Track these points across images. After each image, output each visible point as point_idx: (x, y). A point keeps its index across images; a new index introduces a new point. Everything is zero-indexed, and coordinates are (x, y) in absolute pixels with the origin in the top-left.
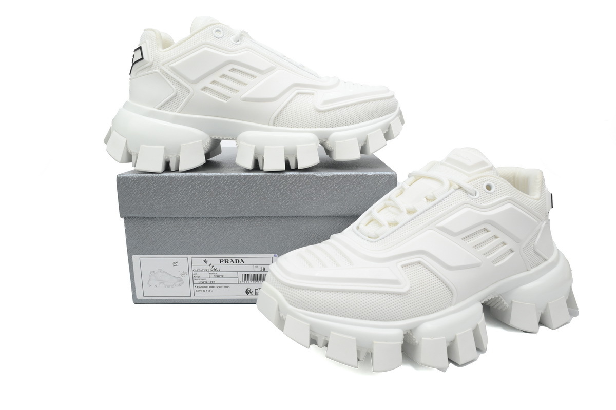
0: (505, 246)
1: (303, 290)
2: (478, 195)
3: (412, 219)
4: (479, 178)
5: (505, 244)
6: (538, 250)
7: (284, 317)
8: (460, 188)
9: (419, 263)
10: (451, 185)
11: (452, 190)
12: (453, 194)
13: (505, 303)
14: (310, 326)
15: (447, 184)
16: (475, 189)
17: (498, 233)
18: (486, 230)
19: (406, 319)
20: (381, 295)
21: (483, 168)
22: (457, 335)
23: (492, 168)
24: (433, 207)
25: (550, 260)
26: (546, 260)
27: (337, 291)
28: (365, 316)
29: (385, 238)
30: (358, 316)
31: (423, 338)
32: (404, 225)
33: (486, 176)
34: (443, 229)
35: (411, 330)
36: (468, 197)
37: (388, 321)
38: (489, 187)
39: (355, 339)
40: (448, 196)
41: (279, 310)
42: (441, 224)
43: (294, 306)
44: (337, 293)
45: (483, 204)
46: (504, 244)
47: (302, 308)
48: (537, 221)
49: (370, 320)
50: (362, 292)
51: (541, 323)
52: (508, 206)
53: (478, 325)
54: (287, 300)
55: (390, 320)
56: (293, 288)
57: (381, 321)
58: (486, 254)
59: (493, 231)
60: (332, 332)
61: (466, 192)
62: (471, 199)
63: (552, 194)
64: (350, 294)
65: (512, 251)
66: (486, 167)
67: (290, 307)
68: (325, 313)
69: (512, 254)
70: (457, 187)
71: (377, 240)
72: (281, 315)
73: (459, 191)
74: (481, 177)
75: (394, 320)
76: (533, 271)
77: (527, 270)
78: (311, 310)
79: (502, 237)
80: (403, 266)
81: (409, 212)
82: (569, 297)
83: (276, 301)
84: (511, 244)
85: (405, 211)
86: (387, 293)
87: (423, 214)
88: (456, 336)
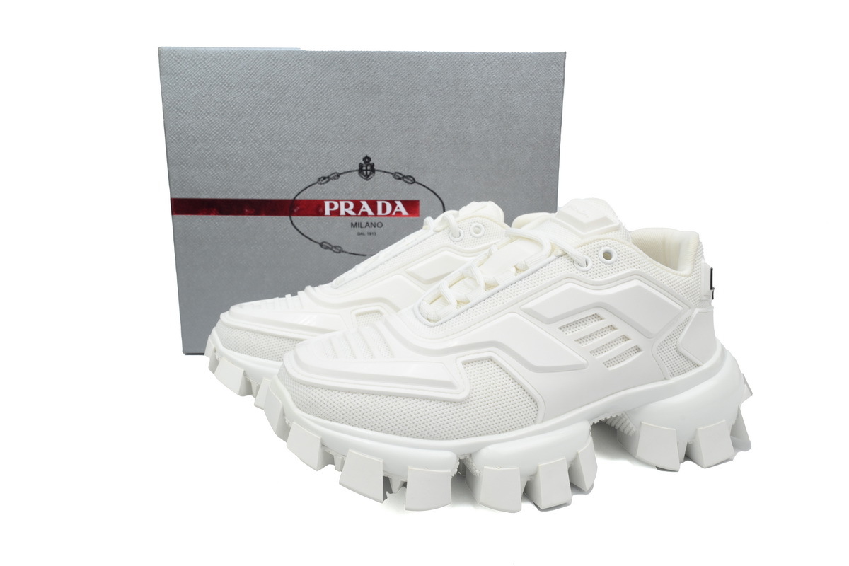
0: (628, 342)
1: (316, 388)
2: (590, 264)
3: (490, 297)
4: (594, 241)
5: (628, 339)
6: (683, 351)
7: (290, 425)
8: (565, 254)
9: (490, 359)
10: (553, 250)
11: (553, 257)
12: (554, 262)
13: (631, 425)
14: (322, 440)
15: (547, 248)
16: (587, 257)
17: (616, 322)
18: (597, 317)
19: (461, 438)
20: (424, 402)
21: (606, 227)
22: (540, 465)
23: (618, 228)
24: (521, 280)
25: (705, 366)
26: (698, 366)
27: (363, 393)
28: (399, 430)
29: (448, 322)
30: (389, 430)
31: (485, 467)
32: (476, 304)
33: (606, 239)
34: (531, 313)
35: (471, 455)
36: (575, 269)
37: (433, 439)
38: (607, 255)
39: (381, 461)
40: (545, 266)
41: (284, 415)
42: (530, 305)
43: (303, 411)
44: (379, 397)
45: (595, 280)
46: (626, 338)
47: (313, 414)
48: (680, 308)
49: (407, 436)
50: (397, 396)
51: (688, 456)
52: (635, 283)
53: (577, 454)
54: (294, 401)
55: (437, 438)
56: (304, 385)
57: (423, 438)
58: (594, 352)
59: (608, 320)
60: (350, 450)
61: (573, 261)
62: (578, 271)
63: (712, 270)
64: (381, 397)
65: (638, 349)
66: (610, 226)
67: (298, 412)
68: (343, 423)
69: (639, 354)
70: (560, 253)
71: (436, 324)
72: (287, 422)
73: (563, 260)
74: (597, 240)
75: (443, 439)
76: (673, 381)
77: (666, 379)
78: (324, 418)
79: (622, 329)
80: (464, 363)
81: (488, 286)
82: (736, 421)
83: (280, 401)
84: (636, 339)
85: (483, 285)
86: (434, 399)
87: (506, 290)
88: (538, 468)
